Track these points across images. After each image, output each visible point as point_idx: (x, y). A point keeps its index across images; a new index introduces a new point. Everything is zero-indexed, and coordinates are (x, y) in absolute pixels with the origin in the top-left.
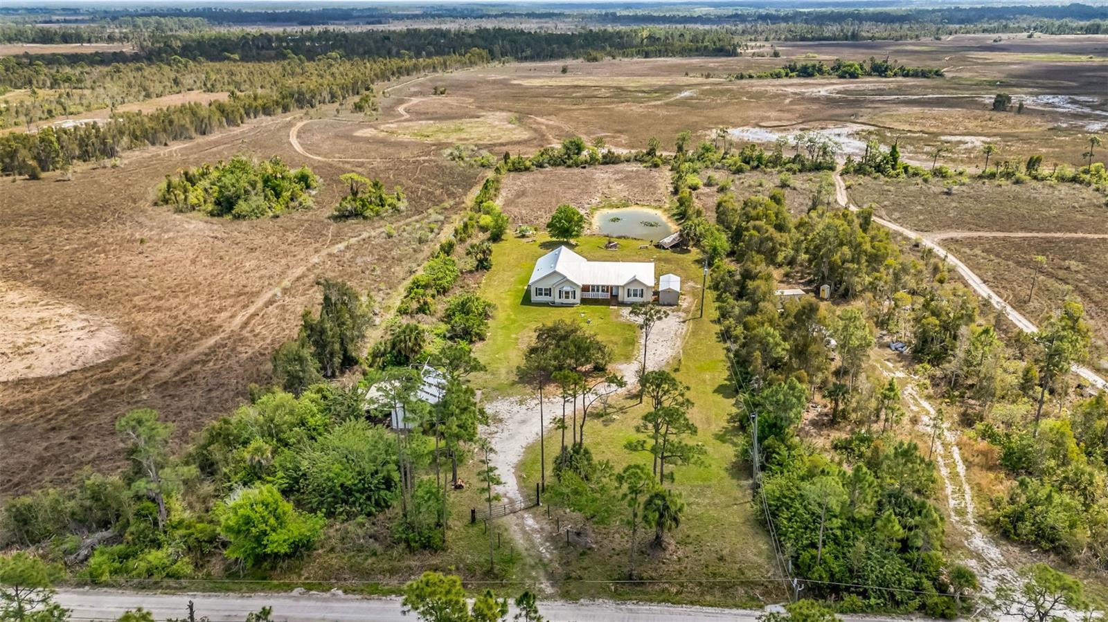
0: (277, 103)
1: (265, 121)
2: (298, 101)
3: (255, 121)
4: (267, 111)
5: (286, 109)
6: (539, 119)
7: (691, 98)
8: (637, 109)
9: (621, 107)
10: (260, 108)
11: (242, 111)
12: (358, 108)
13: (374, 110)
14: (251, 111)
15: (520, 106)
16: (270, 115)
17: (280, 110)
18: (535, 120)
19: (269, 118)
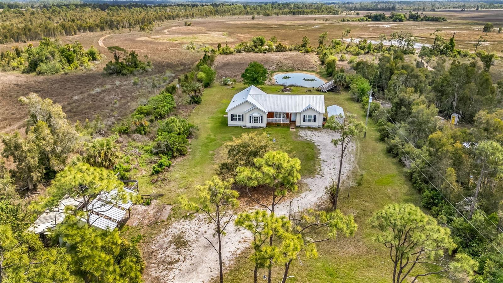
0: (97, 26)
1: (89, 34)
2: (109, 25)
3: (82, 34)
4: (91, 29)
5: (102, 29)
6: (239, 35)
7: (320, 28)
8: (291, 32)
9: (284, 31)
10: (87, 27)
11: (75, 27)
12: (142, 29)
13: (151, 30)
14: (81, 28)
15: (230, 30)
16: (92, 31)
17: (99, 29)
18: (237, 36)
19: (92, 33)
